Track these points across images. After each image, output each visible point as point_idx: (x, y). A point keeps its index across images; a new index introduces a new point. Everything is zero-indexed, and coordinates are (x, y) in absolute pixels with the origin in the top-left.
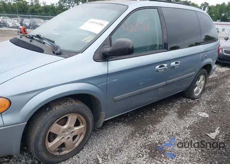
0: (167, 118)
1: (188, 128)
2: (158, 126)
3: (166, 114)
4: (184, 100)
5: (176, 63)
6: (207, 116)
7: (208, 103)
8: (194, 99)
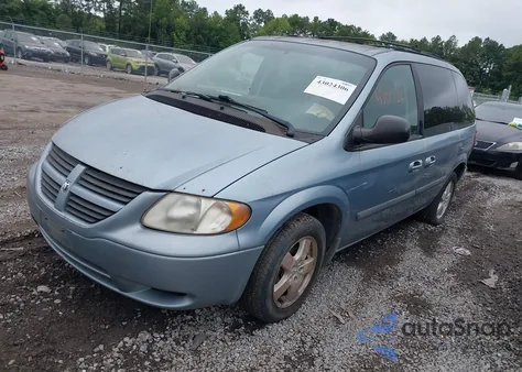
0: (407, 255)
1: (449, 272)
2: (400, 268)
3: (403, 249)
4: (421, 226)
5: (432, 159)
6: (468, 252)
7: (460, 231)
8: (435, 225)
